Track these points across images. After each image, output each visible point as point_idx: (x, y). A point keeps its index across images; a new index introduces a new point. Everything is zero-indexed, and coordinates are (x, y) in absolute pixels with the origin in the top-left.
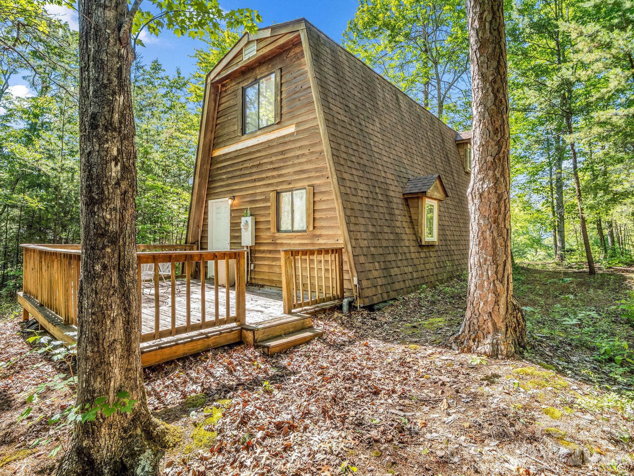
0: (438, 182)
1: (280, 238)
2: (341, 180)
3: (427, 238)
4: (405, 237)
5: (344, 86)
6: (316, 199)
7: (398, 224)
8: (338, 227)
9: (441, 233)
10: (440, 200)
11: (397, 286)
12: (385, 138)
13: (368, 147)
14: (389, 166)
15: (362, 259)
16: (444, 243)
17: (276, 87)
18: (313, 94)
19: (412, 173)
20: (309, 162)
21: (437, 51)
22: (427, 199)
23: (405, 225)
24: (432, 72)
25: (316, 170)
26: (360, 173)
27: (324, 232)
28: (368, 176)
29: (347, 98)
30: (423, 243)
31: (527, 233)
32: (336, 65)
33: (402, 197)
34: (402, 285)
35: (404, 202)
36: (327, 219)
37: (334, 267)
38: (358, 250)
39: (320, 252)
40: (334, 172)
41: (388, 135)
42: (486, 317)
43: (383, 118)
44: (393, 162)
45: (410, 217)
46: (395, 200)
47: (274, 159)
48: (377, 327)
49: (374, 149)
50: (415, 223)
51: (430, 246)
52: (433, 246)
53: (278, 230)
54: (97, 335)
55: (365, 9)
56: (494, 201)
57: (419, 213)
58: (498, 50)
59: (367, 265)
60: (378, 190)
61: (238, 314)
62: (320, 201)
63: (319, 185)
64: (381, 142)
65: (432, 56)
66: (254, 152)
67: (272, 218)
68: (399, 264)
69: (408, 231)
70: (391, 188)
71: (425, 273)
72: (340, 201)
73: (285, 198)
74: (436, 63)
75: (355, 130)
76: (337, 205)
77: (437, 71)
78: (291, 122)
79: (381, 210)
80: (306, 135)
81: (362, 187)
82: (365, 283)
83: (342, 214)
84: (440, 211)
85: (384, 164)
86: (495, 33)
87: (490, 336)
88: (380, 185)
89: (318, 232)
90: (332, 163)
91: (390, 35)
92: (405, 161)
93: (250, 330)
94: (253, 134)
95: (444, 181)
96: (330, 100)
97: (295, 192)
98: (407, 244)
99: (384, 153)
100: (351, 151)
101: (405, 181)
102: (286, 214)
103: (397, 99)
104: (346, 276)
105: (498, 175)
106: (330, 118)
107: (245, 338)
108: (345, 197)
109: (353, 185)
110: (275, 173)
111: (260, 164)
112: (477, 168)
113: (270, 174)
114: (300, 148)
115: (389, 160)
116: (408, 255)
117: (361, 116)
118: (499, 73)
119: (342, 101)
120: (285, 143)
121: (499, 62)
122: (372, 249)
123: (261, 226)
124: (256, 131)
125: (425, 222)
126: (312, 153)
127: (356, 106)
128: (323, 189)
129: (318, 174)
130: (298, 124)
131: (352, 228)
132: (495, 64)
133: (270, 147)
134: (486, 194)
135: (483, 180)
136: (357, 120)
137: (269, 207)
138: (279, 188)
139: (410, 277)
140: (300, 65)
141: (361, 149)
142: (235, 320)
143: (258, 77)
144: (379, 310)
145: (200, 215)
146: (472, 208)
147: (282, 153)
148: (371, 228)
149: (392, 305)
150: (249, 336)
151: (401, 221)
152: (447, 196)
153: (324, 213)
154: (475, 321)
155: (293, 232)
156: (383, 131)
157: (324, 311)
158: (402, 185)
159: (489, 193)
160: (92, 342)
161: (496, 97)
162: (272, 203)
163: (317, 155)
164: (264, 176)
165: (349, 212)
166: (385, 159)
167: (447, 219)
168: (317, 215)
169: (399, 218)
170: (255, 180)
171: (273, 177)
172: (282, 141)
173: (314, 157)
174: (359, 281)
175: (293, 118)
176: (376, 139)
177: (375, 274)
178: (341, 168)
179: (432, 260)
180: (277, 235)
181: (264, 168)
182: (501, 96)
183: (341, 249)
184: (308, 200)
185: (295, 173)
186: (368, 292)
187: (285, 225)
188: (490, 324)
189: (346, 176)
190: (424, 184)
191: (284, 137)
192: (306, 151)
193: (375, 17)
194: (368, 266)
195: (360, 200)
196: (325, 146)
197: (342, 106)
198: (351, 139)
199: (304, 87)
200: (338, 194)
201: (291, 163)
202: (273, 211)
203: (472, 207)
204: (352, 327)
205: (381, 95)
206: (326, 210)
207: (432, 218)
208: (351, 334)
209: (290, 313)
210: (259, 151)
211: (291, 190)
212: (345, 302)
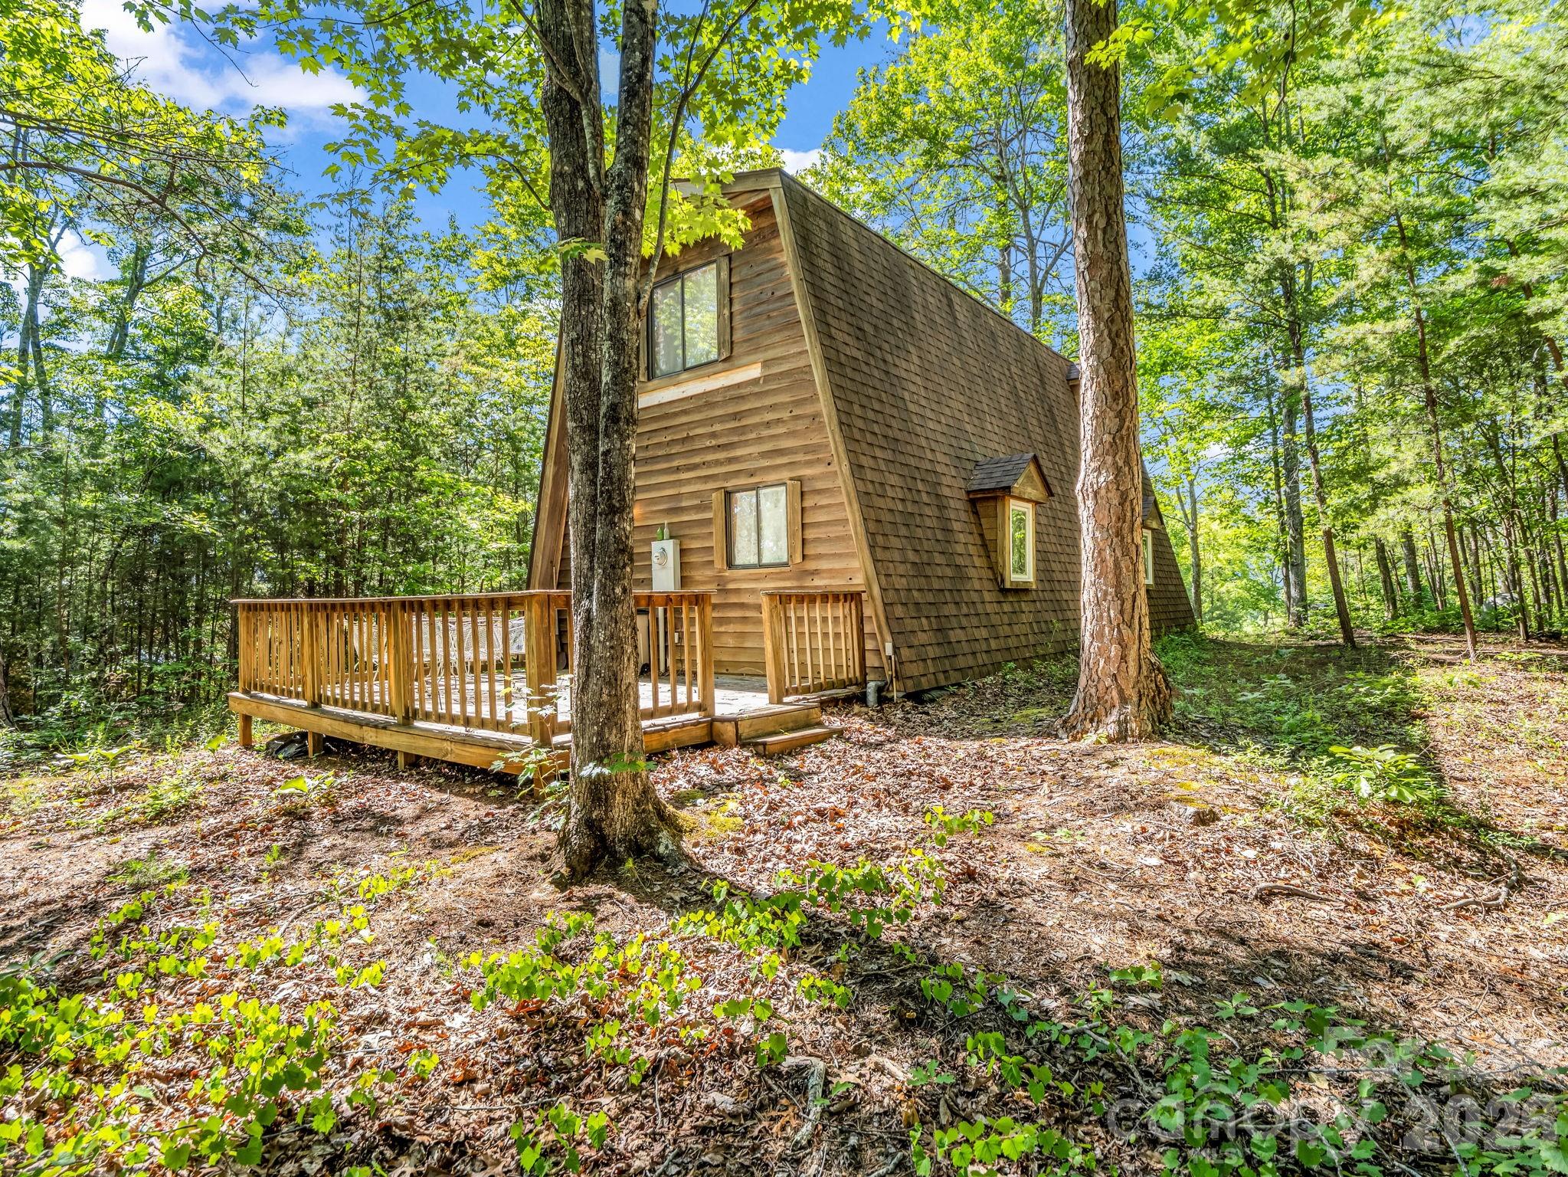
0: (1032, 468)
1: (734, 580)
2: (857, 468)
3: (1014, 577)
4: (972, 573)
5: (852, 291)
6: (807, 504)
7: (960, 549)
8: (852, 555)
9: (1042, 566)
10: (1037, 503)
11: (961, 662)
12: (930, 385)
13: (901, 404)
14: (940, 438)
15: (899, 611)
16: (1047, 586)
17: (720, 291)
18: (799, 306)
19: (983, 451)
20: (792, 434)
21: (1027, 182)
22: (1012, 501)
23: (972, 550)
24: (1018, 227)
25: (807, 449)
26: (889, 455)
27: (824, 565)
28: (901, 458)
29: (859, 313)
30: (1008, 585)
31: (1245, 575)
32: (838, 253)
33: (964, 496)
34: (970, 661)
35: (968, 507)
36: (829, 540)
37: (847, 628)
38: (891, 596)
39: (825, 597)
40: (843, 455)
41: (936, 378)
42: (1108, 682)
43: (924, 345)
44: (945, 429)
45: (982, 535)
46: (952, 503)
47: (717, 427)
48: (932, 724)
49: (912, 407)
50: (991, 547)
51: (1021, 591)
52: (1026, 591)
53: (730, 564)
54: (615, 675)
55: (872, 94)
56: (1115, 502)
57: (998, 527)
58: (1115, 273)
59: (907, 621)
60: (920, 486)
61: (704, 697)
62: (816, 507)
63: (813, 478)
64: (923, 392)
65: (1017, 193)
66: (676, 415)
67: (717, 542)
68: (964, 622)
69: (978, 562)
70: (946, 481)
71: (1012, 642)
72: (856, 506)
73: (743, 504)
74: (1025, 209)
75: (876, 373)
76: (852, 514)
77: (1027, 225)
78: (752, 358)
79: (928, 522)
80: (784, 383)
81: (893, 480)
82: (905, 653)
83: (861, 530)
84: (1038, 523)
85: (930, 435)
86: (1112, 247)
87: (1115, 712)
88: (924, 475)
89: (811, 565)
90: (838, 438)
91: (927, 152)
92: (968, 428)
93: (729, 720)
94: (673, 377)
95: (1045, 463)
96: (831, 321)
97: (762, 492)
98: (977, 586)
99: (929, 414)
100: (871, 415)
101: (970, 466)
102: (745, 533)
103: (950, 304)
104: (869, 645)
105: (1121, 463)
106: (832, 354)
107: (720, 734)
108: (865, 499)
109: (876, 477)
110: (721, 455)
111: (688, 438)
112: (1089, 452)
113: (710, 457)
114: (772, 407)
115: (938, 427)
116: (979, 606)
117: (886, 346)
118: (1118, 308)
119: (850, 319)
120: (742, 397)
121: (1117, 292)
122: (915, 594)
123: (693, 559)
124: (678, 373)
125: (1009, 545)
126: (797, 417)
127: (876, 327)
128: (819, 485)
129: (809, 457)
130: (766, 364)
131: (880, 554)
132: (1112, 293)
133: (710, 405)
134: (1103, 492)
135: (1098, 470)
136: (878, 353)
137: (708, 522)
138: (730, 484)
139: (984, 647)
140: (770, 250)
141: (888, 410)
142: (700, 707)
143: (682, 268)
144: (932, 701)
145: (556, 540)
146: (1083, 513)
147: (736, 416)
148: (911, 556)
149: (954, 694)
150: (729, 730)
151: (965, 542)
152: (1051, 494)
153: (823, 530)
154: (1093, 691)
155: (761, 566)
156: (925, 371)
157: (835, 701)
158: (964, 474)
159: (1108, 490)
160: (609, 683)
161: (1114, 344)
162: (716, 513)
163: (807, 422)
164: (697, 460)
165: (872, 526)
166: (931, 425)
167: (1053, 540)
168: (810, 534)
169: (962, 538)
170: (678, 469)
171: (718, 463)
172: (734, 394)
173: (800, 426)
174: (896, 649)
175: (756, 350)
176: (913, 388)
177: (923, 638)
178: (855, 447)
179: (1024, 618)
180: (728, 573)
181: (698, 445)
182: (1121, 342)
183: (859, 594)
184: (790, 505)
185: (764, 455)
186: (913, 670)
187: (744, 554)
188: (1115, 693)
189: (866, 461)
190: (1006, 473)
191: (739, 386)
192: (785, 415)
193: (894, 112)
194: (910, 624)
195: (891, 505)
196: (824, 405)
197: (851, 330)
198: (870, 392)
199: (778, 294)
200: (853, 494)
201: (753, 436)
202: (718, 528)
203: (1085, 512)
204: (889, 724)
205: (919, 300)
206: (827, 523)
207: (1023, 541)
208: (890, 733)
209: (780, 702)
210: (685, 412)
211: (756, 488)
212: (871, 686)
